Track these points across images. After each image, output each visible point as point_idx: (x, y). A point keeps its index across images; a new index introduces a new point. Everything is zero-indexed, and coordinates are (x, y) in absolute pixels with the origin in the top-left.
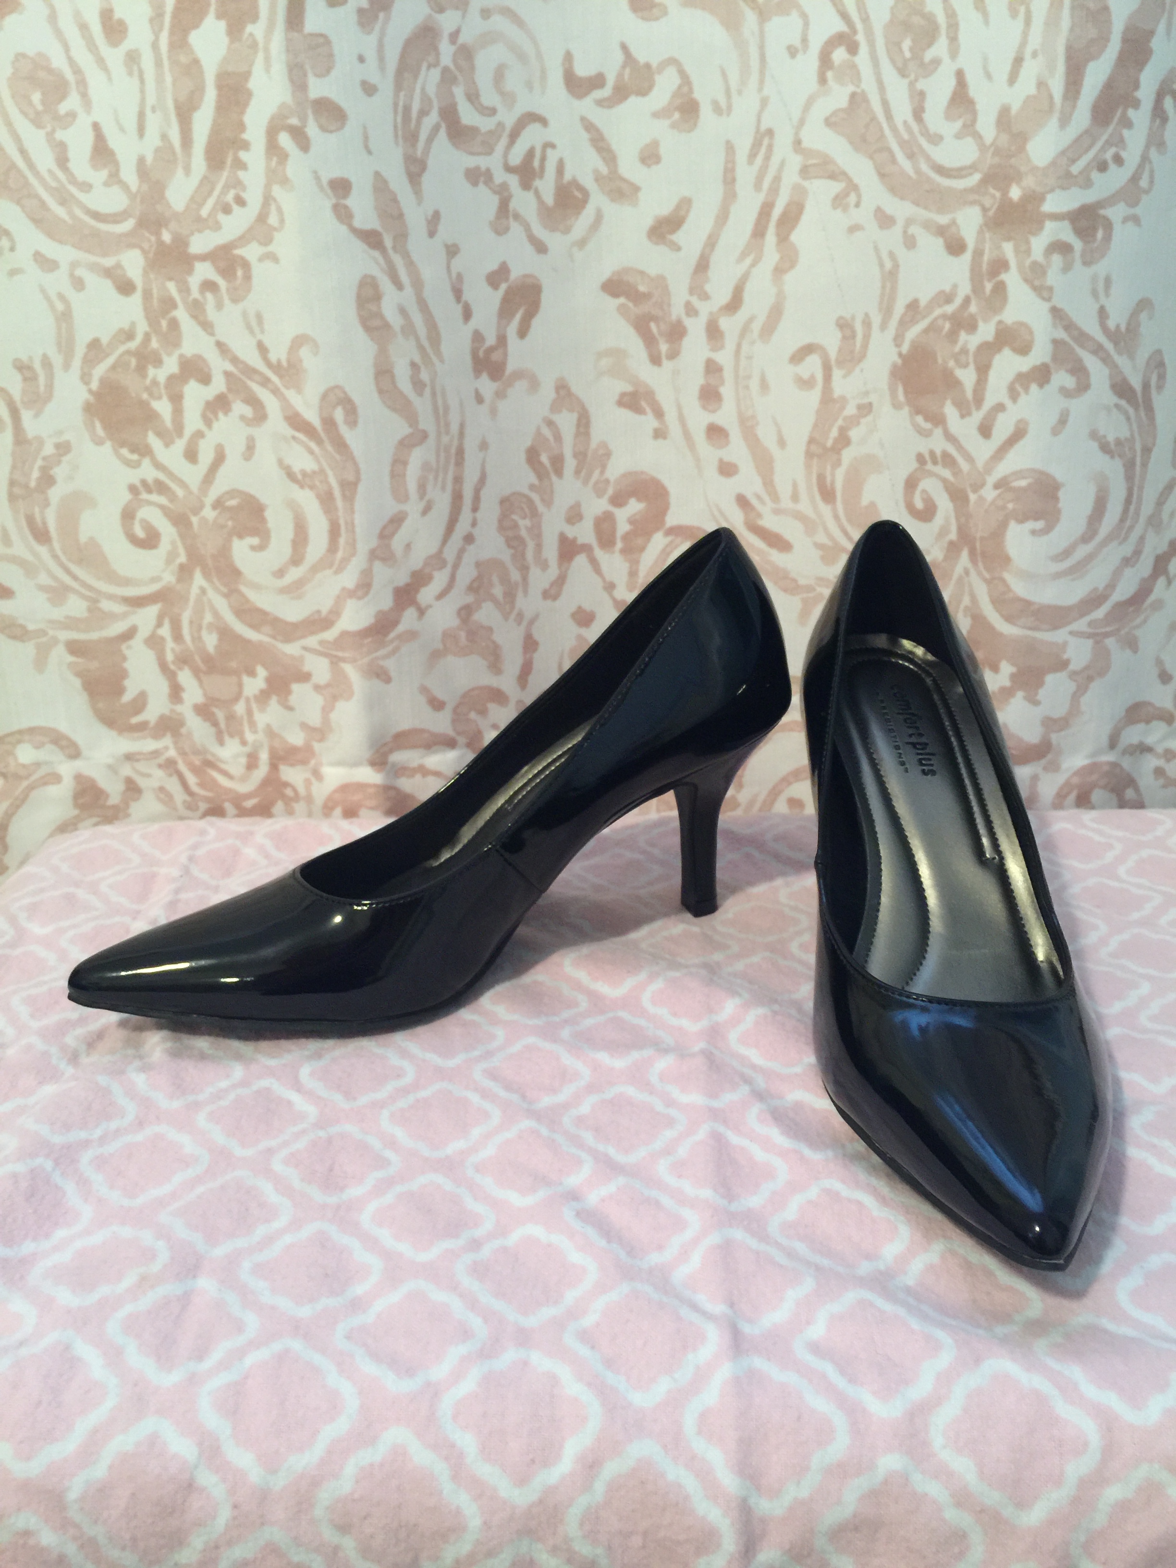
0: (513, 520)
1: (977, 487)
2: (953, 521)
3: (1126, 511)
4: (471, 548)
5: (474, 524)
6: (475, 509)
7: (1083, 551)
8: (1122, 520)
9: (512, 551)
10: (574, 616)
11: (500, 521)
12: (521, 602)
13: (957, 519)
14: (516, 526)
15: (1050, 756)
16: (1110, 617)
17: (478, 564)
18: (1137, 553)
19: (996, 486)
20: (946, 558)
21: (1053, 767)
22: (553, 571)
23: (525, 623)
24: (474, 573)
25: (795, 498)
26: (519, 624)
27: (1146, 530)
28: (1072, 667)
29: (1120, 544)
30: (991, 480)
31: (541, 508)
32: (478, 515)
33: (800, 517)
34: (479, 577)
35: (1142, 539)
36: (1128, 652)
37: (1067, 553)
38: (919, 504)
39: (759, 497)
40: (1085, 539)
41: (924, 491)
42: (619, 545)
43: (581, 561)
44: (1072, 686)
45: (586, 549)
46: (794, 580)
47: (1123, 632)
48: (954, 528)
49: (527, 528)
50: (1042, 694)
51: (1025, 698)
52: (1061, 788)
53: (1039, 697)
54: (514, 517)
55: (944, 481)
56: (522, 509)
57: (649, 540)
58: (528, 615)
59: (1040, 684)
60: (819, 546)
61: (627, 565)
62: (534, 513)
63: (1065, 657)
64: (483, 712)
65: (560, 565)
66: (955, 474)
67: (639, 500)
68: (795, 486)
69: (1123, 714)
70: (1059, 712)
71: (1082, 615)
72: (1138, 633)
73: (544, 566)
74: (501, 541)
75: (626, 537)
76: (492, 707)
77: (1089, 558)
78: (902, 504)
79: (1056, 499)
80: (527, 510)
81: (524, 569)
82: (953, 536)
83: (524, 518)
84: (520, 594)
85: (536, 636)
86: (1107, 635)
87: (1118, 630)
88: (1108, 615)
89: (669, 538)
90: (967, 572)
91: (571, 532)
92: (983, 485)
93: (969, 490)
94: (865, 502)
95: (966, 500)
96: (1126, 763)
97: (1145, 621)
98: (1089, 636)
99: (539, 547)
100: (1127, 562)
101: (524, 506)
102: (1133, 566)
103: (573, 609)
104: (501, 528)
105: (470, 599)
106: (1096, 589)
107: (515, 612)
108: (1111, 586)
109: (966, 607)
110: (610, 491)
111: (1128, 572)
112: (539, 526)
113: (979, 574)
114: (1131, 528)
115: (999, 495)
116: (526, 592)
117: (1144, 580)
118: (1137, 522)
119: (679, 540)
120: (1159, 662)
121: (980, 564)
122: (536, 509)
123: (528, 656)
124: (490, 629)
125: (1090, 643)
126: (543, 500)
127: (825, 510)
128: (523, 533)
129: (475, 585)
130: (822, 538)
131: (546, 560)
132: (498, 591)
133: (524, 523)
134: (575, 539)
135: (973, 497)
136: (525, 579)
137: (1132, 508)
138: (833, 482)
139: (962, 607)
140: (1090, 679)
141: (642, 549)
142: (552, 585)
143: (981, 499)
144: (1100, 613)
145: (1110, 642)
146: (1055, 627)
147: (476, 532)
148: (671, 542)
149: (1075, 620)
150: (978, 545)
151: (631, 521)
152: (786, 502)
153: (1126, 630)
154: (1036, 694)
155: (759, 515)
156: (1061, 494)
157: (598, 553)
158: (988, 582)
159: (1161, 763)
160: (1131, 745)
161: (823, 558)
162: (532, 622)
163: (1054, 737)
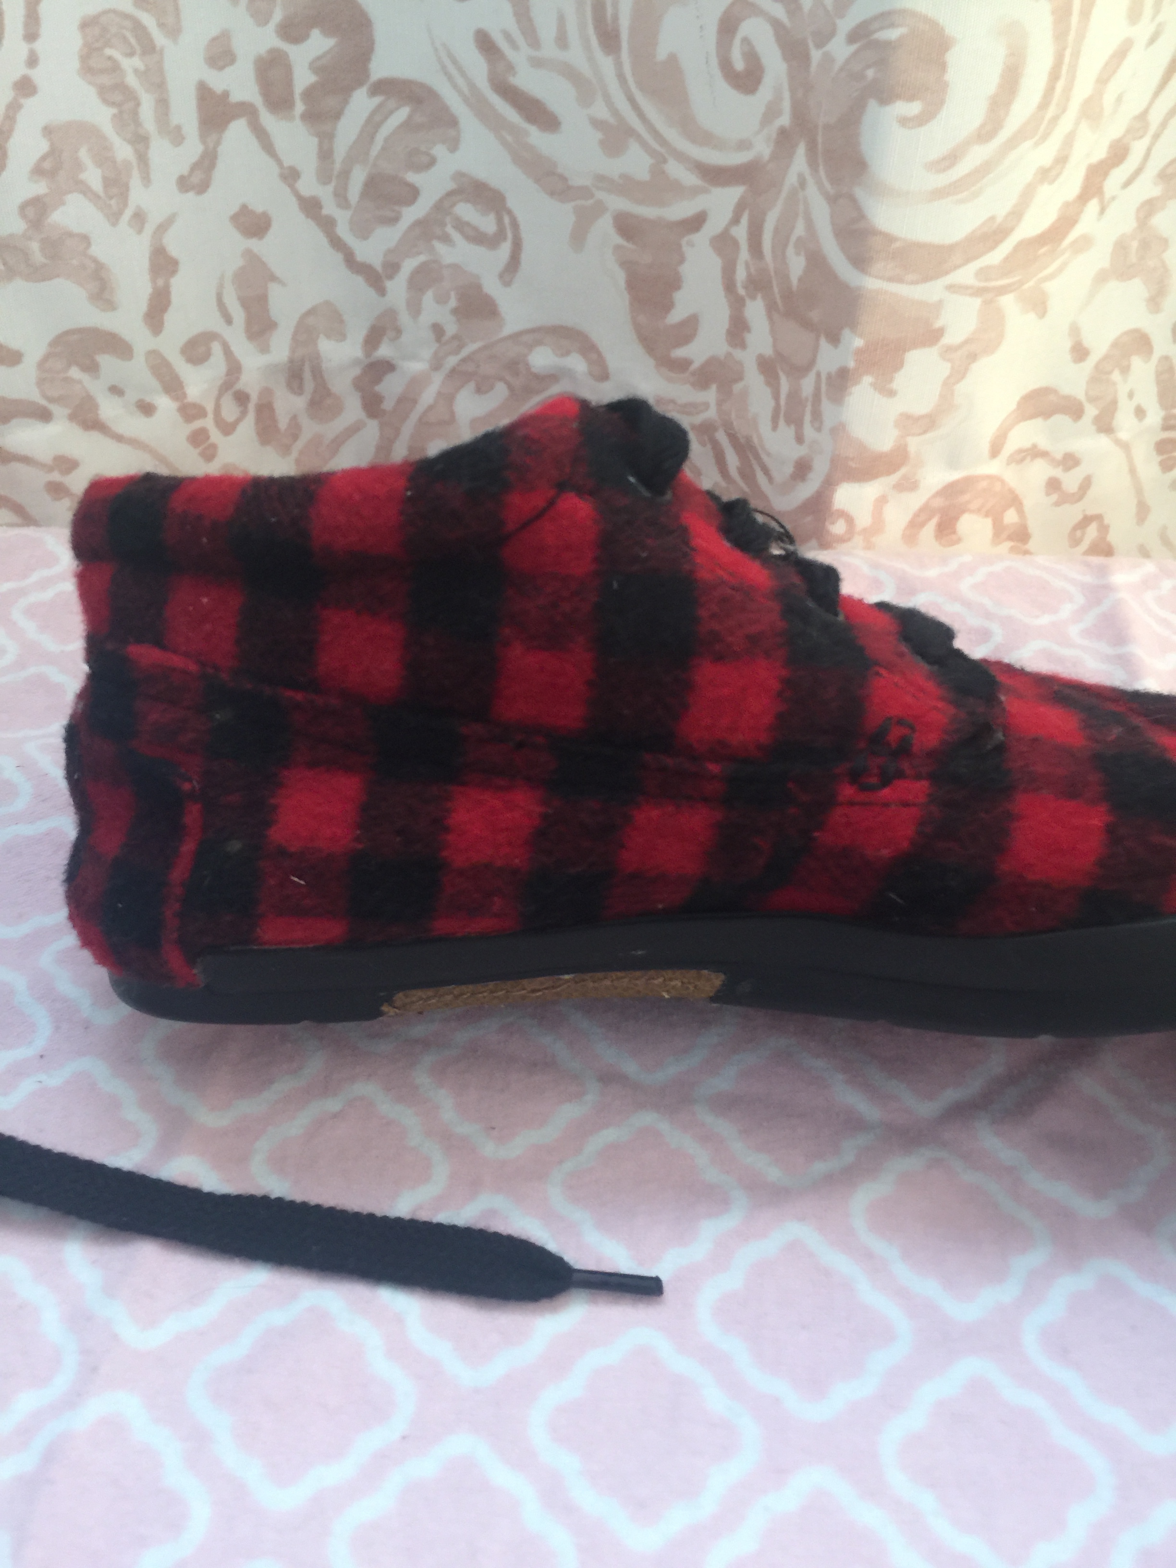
0: (110, 58)
1: (824, 37)
2: (787, 95)
3: (1050, 89)
4: (30, 104)
5: (33, 61)
6: (31, 35)
7: (978, 154)
8: (1044, 105)
9: (114, 111)
10: (235, 219)
11: (85, 58)
12: (138, 195)
13: (792, 91)
14: (115, 67)
15: (903, 471)
16: (1009, 265)
17: (48, 131)
18: (1062, 160)
19: (853, 37)
20: (774, 157)
21: (909, 485)
22: (193, 148)
23: (149, 229)
24: (44, 146)
25: (562, 41)
26: (140, 231)
27: (1077, 123)
28: (947, 340)
29: (1037, 144)
30: (845, 25)
31: (159, 38)
32: (39, 46)
33: (570, 73)
34: (53, 152)
35: (1069, 141)
36: (1032, 316)
37: (951, 159)
38: (739, 65)
39: (508, 36)
40: (984, 135)
41: (746, 40)
42: (300, 107)
43: (238, 129)
44: (945, 369)
45: (246, 110)
46: (563, 178)
47: (1026, 286)
48: (786, 105)
49: (136, 71)
50: (900, 381)
51: (874, 386)
52: (917, 515)
53: (895, 385)
54: (108, 52)
55: (776, 24)
56: (125, 38)
57: (346, 102)
58: (154, 218)
59: (898, 365)
60: (597, 124)
61: (315, 141)
62: (149, 48)
63: (938, 324)
64: (92, 368)
65: (203, 137)
66: (791, 13)
67: (328, 32)
68: (561, 20)
69: (1014, 406)
70: (922, 408)
71: (968, 261)
72: (1050, 287)
73: (177, 136)
74: (90, 93)
75: (309, 94)
76: (106, 361)
77: (984, 170)
78: (714, 61)
79: (943, 67)
80: (133, 41)
81: (140, 141)
82: (785, 120)
83: (131, 54)
84: (135, 182)
85: (173, 250)
86: (1003, 290)
87: (1021, 283)
88: (1006, 259)
89: (377, 100)
90: (802, 184)
91: (219, 81)
92: (832, 34)
93: (811, 45)
94: (662, 54)
95: (806, 58)
96: (1011, 477)
97: (1060, 270)
98: (978, 292)
99: (163, 104)
100: (1046, 175)
101: (129, 35)
102: (1052, 182)
103: (235, 209)
104: (87, 70)
105: (40, 188)
106: (992, 218)
107: (128, 213)
108: (1017, 214)
109: (799, 239)
110: (278, 16)
111: (1044, 191)
112: (161, 71)
113: (819, 184)
114: (1055, 119)
115: (855, 54)
116: (146, 180)
117: (1067, 205)
118: (1064, 111)
119: (392, 103)
120: (1075, 330)
121: (821, 168)
122: (151, 40)
123: (160, 282)
124: (85, 239)
125: (977, 302)
126: (161, 25)
127: (606, 63)
128: (132, 80)
129: (47, 165)
130: (600, 111)
131: (178, 128)
132: (93, 177)
133: (130, 65)
134: (226, 94)
135: (816, 55)
136: (143, 159)
137: (1060, 85)
138: (616, 18)
139: (793, 238)
140: (973, 357)
141: (337, 115)
142: (195, 167)
143: (828, 59)
144: (996, 257)
145: (1008, 302)
146: (926, 279)
147: (38, 75)
148: (380, 106)
149: (957, 267)
150: (820, 139)
151: (316, 67)
152: (549, 50)
153: (1031, 283)
154: (891, 380)
155: (511, 68)
156: (953, 57)
157: (267, 119)
158: (832, 200)
159: (1058, 473)
160: (1020, 451)
161: (602, 143)
162: (163, 228)
163: (914, 444)
